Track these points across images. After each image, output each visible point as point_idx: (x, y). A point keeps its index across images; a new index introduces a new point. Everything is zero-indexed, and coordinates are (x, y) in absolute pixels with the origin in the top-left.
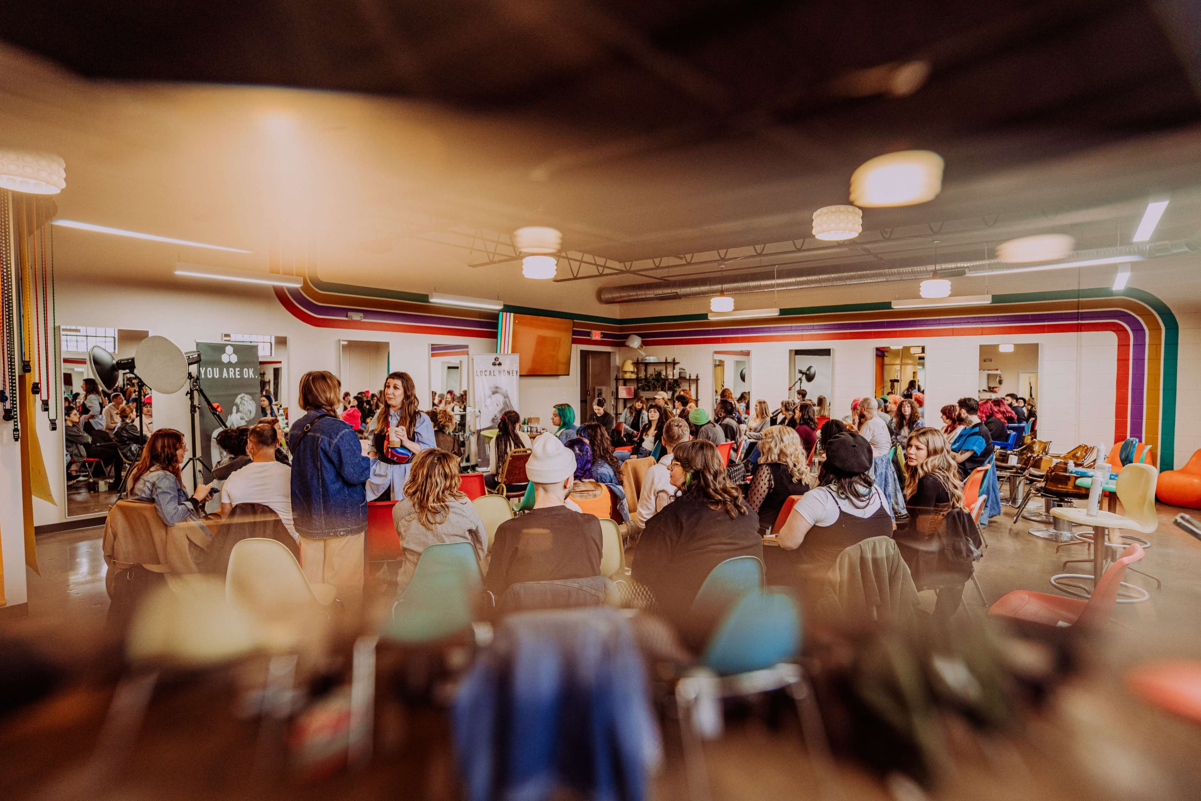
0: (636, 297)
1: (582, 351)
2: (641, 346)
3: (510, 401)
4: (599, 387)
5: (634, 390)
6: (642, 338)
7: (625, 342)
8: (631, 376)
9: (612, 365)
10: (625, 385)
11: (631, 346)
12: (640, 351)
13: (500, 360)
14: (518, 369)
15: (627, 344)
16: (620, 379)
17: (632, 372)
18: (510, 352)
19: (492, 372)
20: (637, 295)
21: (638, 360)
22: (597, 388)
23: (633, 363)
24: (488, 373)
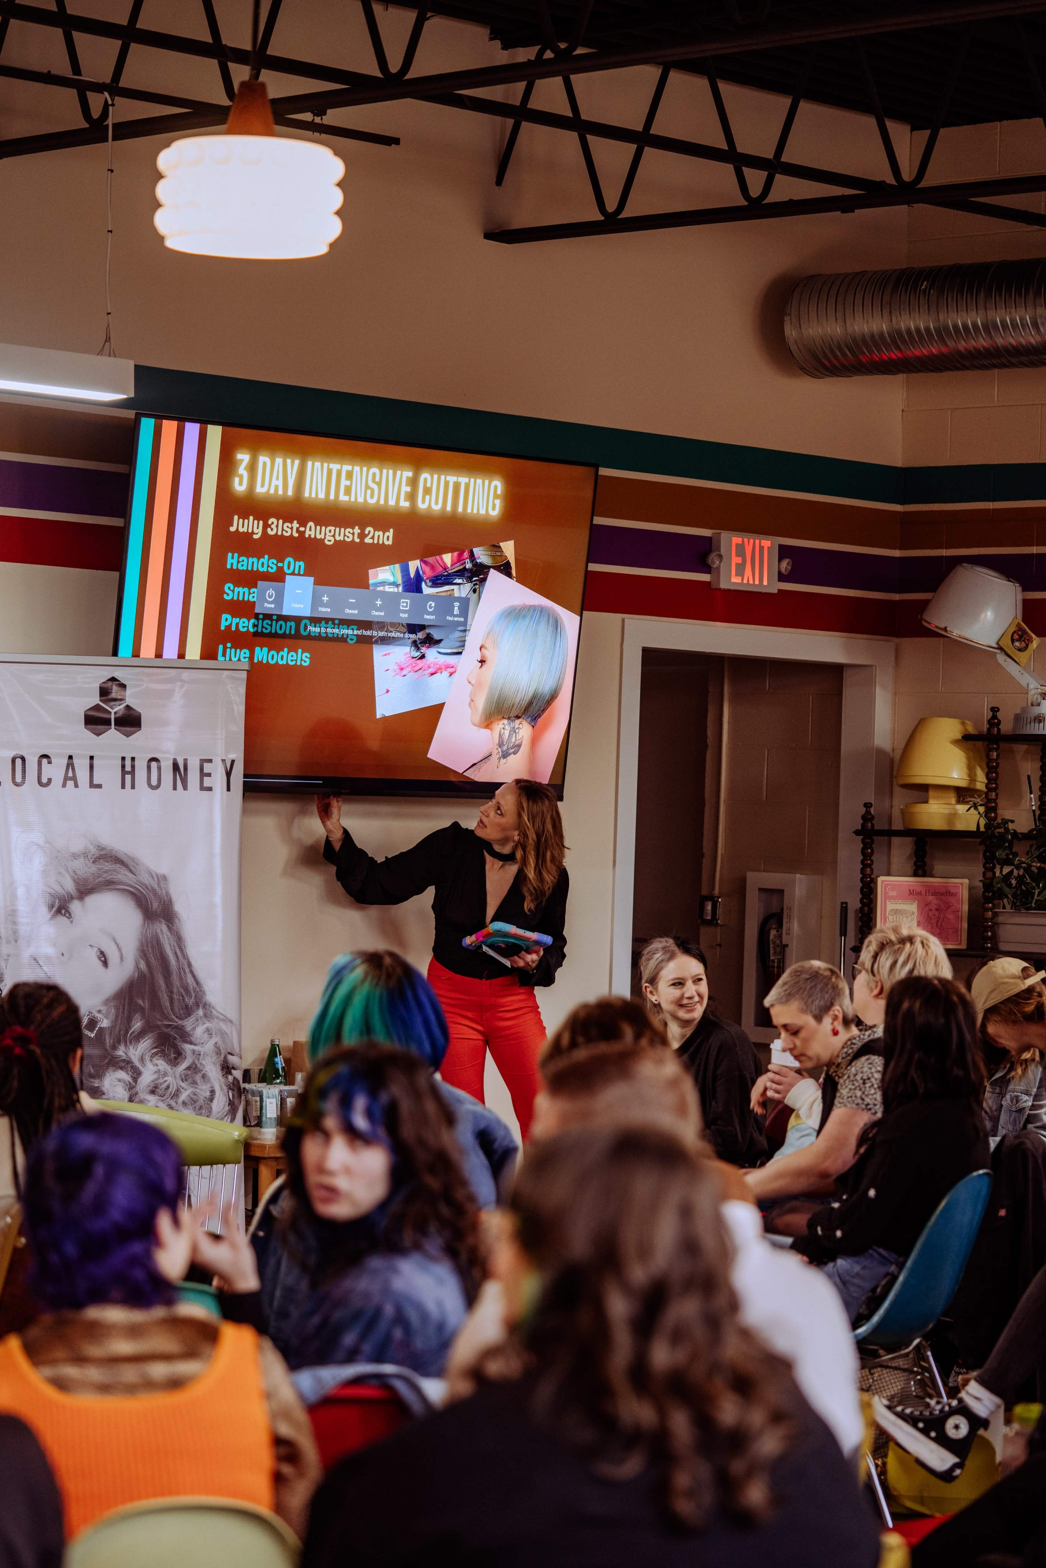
0: (982, 342)
1: (650, 656)
2: (1019, 637)
3: (179, 940)
4: (773, 879)
5: (972, 901)
6: (1024, 590)
7: (925, 604)
8: (953, 816)
9: (847, 745)
10: (920, 869)
11: (957, 631)
12: (1012, 668)
13: (132, 698)
14: (238, 755)
15: (936, 619)
16: (891, 833)
17: (962, 794)
18: (194, 651)
19: (82, 767)
20: (989, 328)
21: (994, 721)
22: (757, 879)
23: (967, 739)
24: (55, 771)
